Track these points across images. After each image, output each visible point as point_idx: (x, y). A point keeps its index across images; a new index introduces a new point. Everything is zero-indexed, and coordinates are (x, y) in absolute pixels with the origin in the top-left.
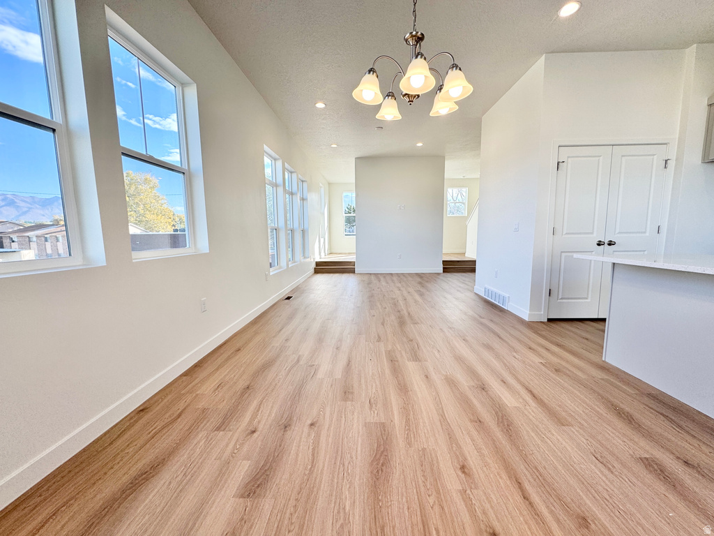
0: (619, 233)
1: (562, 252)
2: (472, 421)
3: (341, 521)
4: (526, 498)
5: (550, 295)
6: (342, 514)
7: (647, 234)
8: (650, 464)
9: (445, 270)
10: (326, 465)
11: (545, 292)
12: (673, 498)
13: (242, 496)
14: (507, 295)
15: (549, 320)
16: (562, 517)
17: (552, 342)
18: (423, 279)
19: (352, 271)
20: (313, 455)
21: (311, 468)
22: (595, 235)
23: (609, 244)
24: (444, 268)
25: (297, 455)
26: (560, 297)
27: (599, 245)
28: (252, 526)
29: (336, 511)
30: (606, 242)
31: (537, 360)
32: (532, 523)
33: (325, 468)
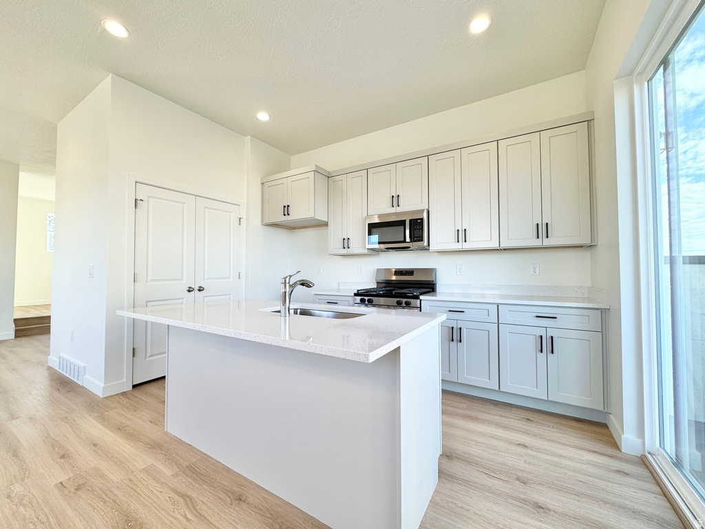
0: (208, 279)
1: (147, 302)
5: (134, 355)
7: (231, 280)
11: (127, 353)
14: (82, 364)
15: (134, 386)
22: (185, 281)
23: (199, 290)
24: (15, 331)
26: (149, 354)
27: (189, 291)
30: (197, 288)
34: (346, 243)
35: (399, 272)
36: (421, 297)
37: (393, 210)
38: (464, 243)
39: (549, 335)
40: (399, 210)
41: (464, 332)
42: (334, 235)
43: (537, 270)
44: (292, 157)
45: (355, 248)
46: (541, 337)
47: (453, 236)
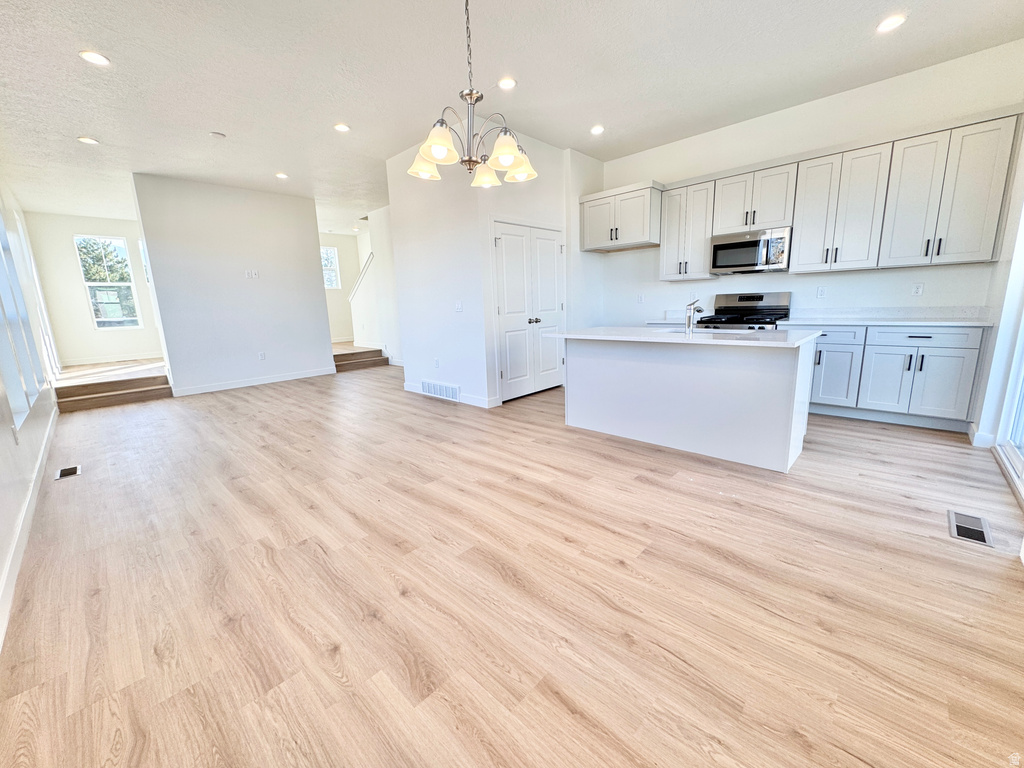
2: (537, 506)
3: (536, 631)
4: (614, 532)
5: (502, 378)
6: (531, 627)
7: (556, 311)
8: (639, 478)
9: (340, 369)
10: (468, 609)
11: (498, 376)
12: (662, 491)
13: (423, 697)
15: (504, 402)
16: (637, 530)
17: (523, 422)
18: (318, 385)
19: (168, 394)
20: (445, 613)
21: (459, 623)
22: (526, 313)
23: (536, 322)
24: (336, 366)
25: (429, 625)
26: (509, 378)
28: (471, 700)
29: (524, 630)
31: (530, 440)
32: (629, 543)
33: (472, 612)
34: (683, 268)
35: (743, 298)
36: (778, 322)
37: (746, 229)
38: (833, 264)
39: (920, 354)
40: (754, 228)
41: (824, 356)
42: (668, 258)
43: (920, 290)
44: (605, 164)
45: (692, 273)
46: (911, 356)
47: (820, 255)
